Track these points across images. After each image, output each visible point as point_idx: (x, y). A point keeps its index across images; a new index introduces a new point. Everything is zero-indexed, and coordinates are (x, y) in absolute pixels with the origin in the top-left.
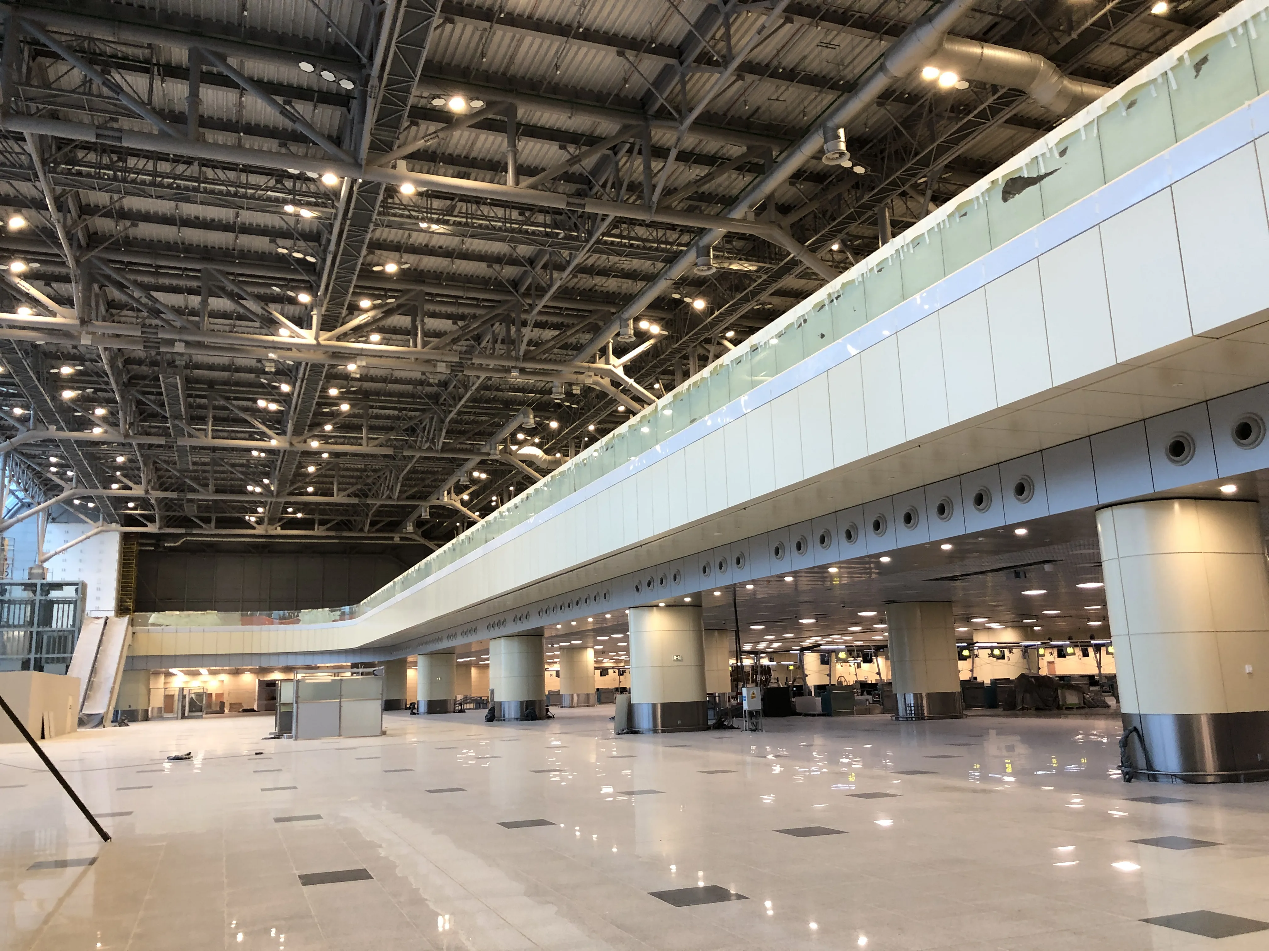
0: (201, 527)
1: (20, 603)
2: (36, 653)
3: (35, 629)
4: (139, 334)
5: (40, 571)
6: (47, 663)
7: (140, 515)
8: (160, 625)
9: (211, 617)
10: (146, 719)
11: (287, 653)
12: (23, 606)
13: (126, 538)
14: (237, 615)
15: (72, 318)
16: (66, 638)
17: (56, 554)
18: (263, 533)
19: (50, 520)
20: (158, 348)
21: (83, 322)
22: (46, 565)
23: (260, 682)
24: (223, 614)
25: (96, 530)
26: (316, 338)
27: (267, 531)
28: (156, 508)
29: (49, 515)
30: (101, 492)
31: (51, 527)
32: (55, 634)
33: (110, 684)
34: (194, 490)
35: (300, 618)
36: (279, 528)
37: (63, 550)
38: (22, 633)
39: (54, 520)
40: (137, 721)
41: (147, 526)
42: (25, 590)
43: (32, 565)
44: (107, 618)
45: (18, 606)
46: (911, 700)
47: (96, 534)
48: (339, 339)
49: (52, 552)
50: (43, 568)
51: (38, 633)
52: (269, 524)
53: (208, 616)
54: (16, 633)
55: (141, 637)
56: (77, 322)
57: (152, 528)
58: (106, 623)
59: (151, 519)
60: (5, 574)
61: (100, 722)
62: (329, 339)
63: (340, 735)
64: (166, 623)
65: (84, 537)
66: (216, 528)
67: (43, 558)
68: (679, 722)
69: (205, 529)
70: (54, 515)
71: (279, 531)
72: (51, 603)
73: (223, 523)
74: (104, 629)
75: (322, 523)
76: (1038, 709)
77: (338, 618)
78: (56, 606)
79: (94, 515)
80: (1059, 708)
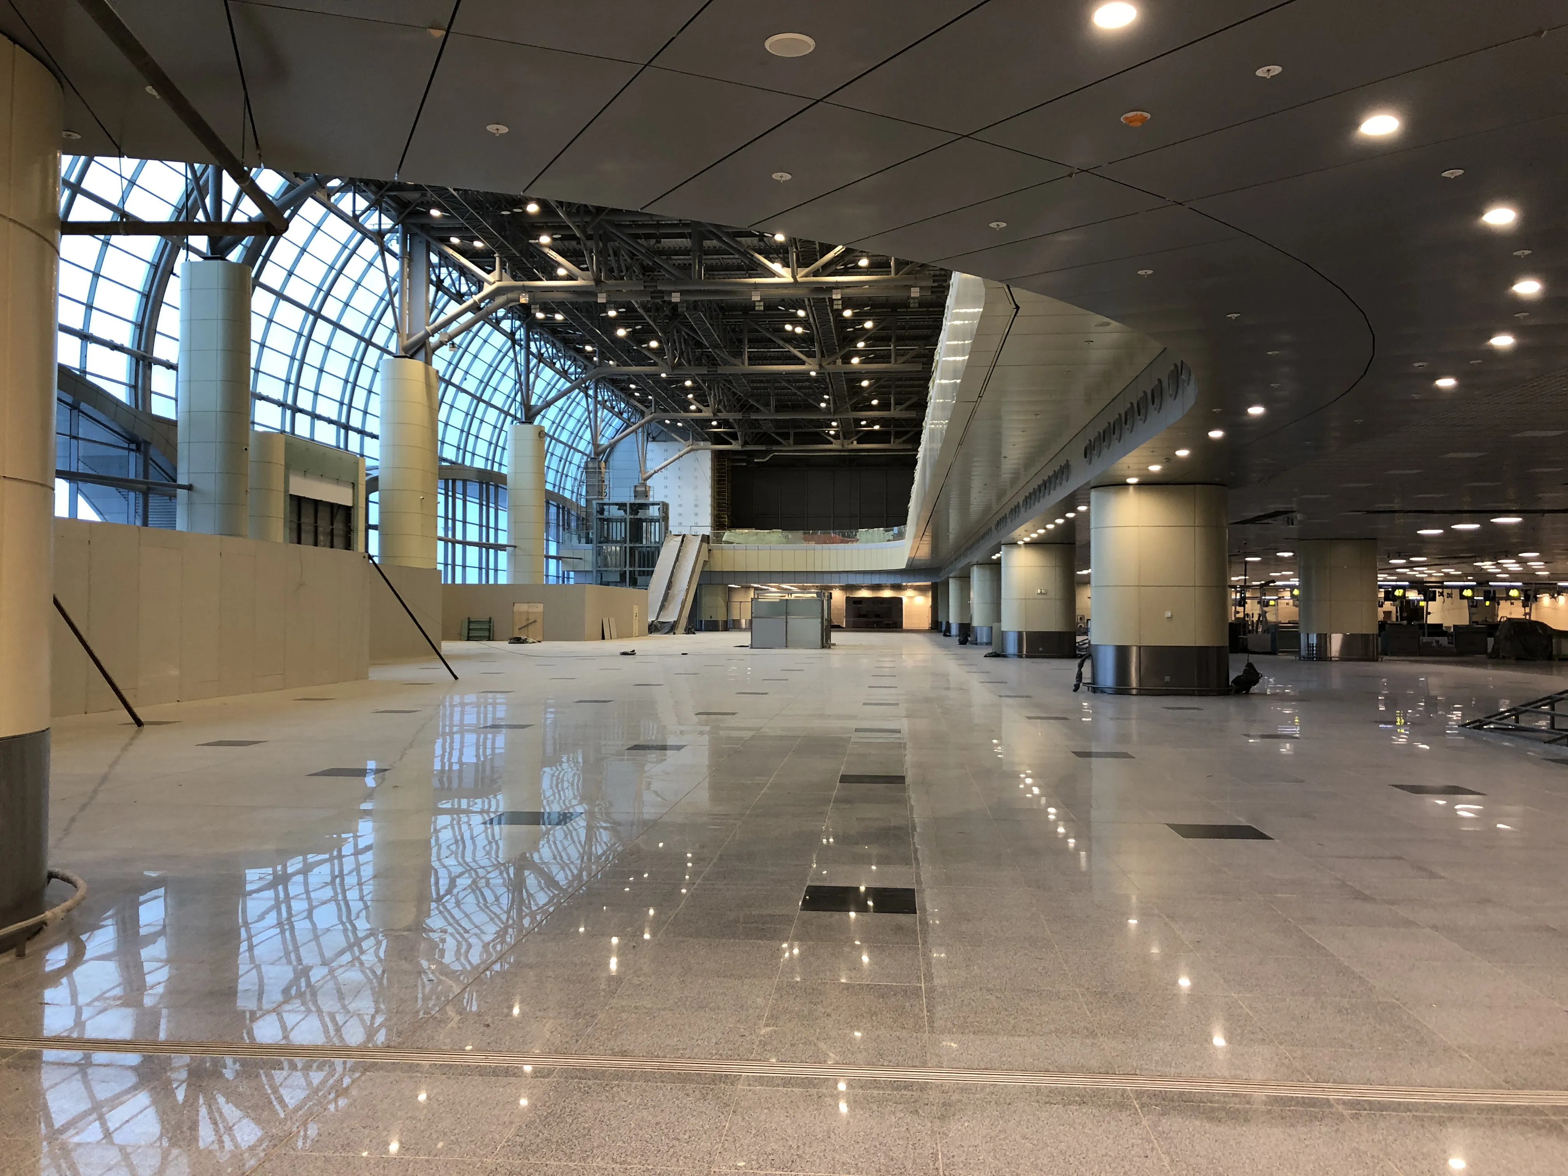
0: (780, 444)
1: (617, 521)
2: (630, 566)
3: (628, 545)
4: (643, 288)
5: (643, 489)
6: (639, 575)
7: (724, 433)
8: (731, 543)
9: (775, 536)
10: (726, 629)
11: (847, 572)
12: (619, 524)
13: (718, 456)
14: (800, 534)
15: (589, 280)
16: (653, 553)
17: (655, 472)
18: (839, 447)
19: (650, 439)
20: (663, 297)
21: (598, 281)
22: (649, 483)
23: (848, 599)
24: (786, 533)
25: (688, 449)
26: (794, 276)
27: (843, 445)
28: (736, 426)
29: (648, 434)
30: (683, 415)
31: (651, 446)
32: (644, 549)
33: (682, 596)
34: (758, 410)
35: (858, 537)
36: (855, 442)
37: (664, 467)
38: (618, 548)
39: (654, 439)
40: (718, 631)
41: (731, 444)
42: (619, 509)
43: (636, 484)
44: (684, 536)
45: (614, 524)
46: (1314, 640)
47: (687, 452)
48: (816, 274)
49: (652, 471)
50: (646, 486)
51: (630, 548)
52: (845, 438)
53: (773, 535)
54: (614, 548)
55: (716, 553)
56: (592, 283)
57: (735, 446)
58: (683, 540)
59: (734, 436)
60: (604, 494)
61: (672, 628)
62: (806, 276)
63: (787, 647)
64: (737, 540)
65: (677, 456)
66: (795, 443)
67: (645, 476)
68: (1041, 649)
69: (785, 446)
70: (655, 435)
71: (855, 445)
72: (641, 521)
73: (802, 439)
74: (681, 546)
75: (898, 435)
76: (1518, 659)
77: (891, 538)
78: (644, 524)
79: (683, 434)
80: (1550, 658)
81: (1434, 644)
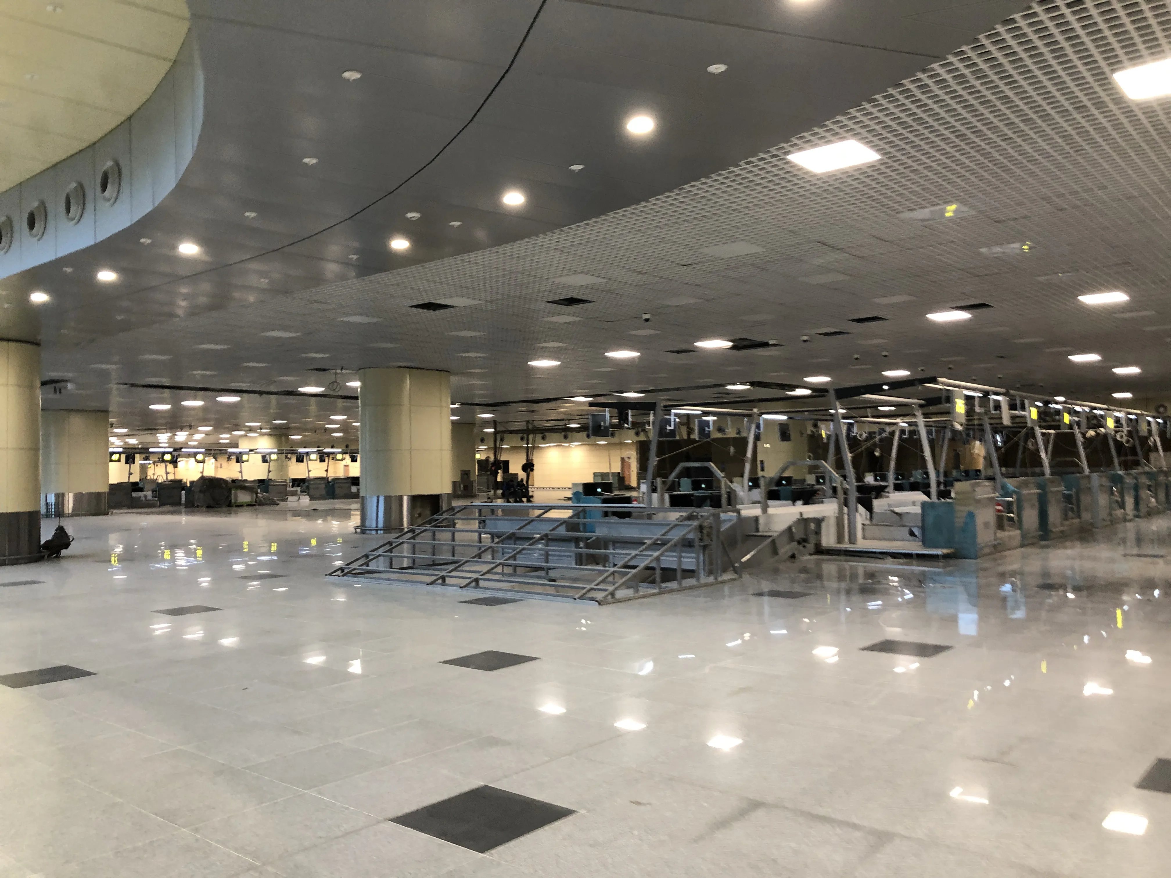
46: (52, 499)
76: (209, 507)
80: (230, 505)
81: (143, 498)
